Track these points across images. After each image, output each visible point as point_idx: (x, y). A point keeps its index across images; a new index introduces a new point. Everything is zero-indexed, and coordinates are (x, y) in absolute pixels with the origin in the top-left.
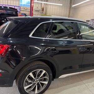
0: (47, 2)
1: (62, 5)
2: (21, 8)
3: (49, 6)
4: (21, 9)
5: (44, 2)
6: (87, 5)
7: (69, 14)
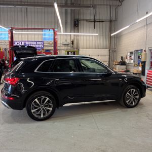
0: (78, 32)
1: (97, 34)
2: (45, 42)
3: (82, 37)
4: (45, 45)
5: (74, 32)
6: (129, 33)
7: (110, 46)
